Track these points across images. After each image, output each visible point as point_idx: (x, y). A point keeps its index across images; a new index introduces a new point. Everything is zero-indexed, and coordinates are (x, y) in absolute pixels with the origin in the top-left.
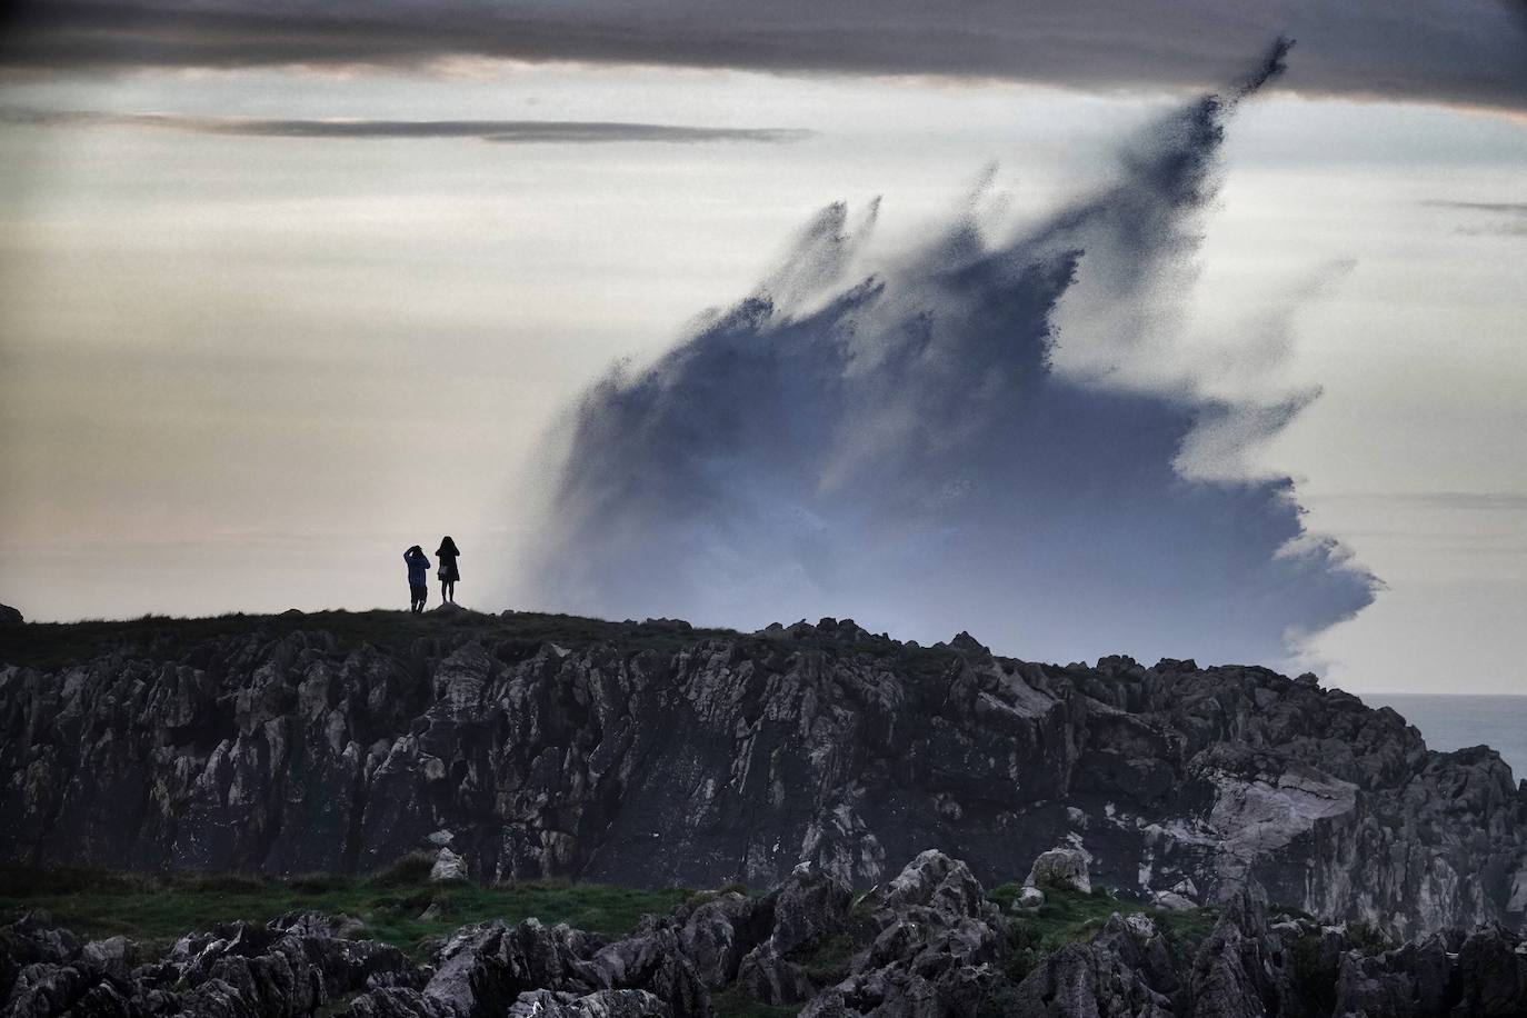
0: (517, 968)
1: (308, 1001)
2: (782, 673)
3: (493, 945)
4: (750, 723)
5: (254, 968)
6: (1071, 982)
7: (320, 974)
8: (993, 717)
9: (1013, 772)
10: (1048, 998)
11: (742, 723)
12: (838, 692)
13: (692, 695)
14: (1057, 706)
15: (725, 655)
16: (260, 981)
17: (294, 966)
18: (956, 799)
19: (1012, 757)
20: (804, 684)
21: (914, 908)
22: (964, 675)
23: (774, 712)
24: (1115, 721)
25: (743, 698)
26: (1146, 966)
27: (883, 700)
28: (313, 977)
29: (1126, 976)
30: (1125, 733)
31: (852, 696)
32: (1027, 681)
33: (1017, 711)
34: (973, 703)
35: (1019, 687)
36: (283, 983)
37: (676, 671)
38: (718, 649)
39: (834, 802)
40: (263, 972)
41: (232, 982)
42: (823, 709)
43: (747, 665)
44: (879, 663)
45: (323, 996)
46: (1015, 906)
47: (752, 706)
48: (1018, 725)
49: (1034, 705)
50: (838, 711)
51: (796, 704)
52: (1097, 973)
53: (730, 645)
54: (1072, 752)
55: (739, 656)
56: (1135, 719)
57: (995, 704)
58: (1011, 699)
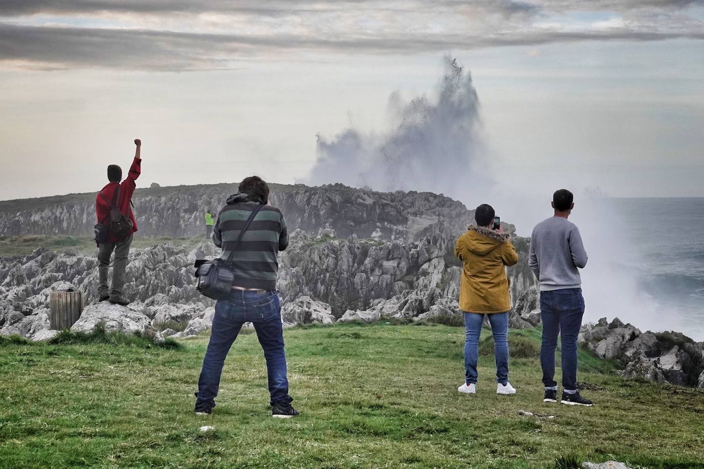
0: (205, 252)
1: (163, 258)
2: (315, 195)
3: (201, 248)
4: (308, 206)
5: (151, 252)
6: (314, 253)
7: (166, 254)
8: (360, 204)
9: (365, 216)
10: (310, 256)
11: (306, 206)
12: (327, 199)
13: (296, 200)
14: (375, 201)
15: (303, 192)
16: (153, 255)
17: (160, 252)
18: (353, 221)
19: (365, 212)
20: (319, 197)
21: (292, 240)
22: (354, 195)
23: (313, 203)
24: (387, 204)
25: (307, 200)
26: (333, 250)
27: (337, 201)
28: (164, 254)
29: (326, 251)
30: (390, 207)
31: (330, 200)
32: (368, 196)
33: (366, 202)
34: (356, 201)
35: (366, 197)
36: (157, 255)
37: (293, 195)
38: (302, 190)
39: (326, 222)
40: (154, 253)
41: (147, 255)
42: (323, 203)
43: (308, 194)
44: (336, 192)
45: (167, 257)
46: (315, 240)
47: (308, 202)
48: (366, 206)
49: (369, 201)
50: (327, 203)
51: (317, 202)
52: (319, 251)
53: (304, 190)
54: (378, 211)
55: (306, 191)
56: (392, 204)
57: (361, 201)
58: (364, 200)
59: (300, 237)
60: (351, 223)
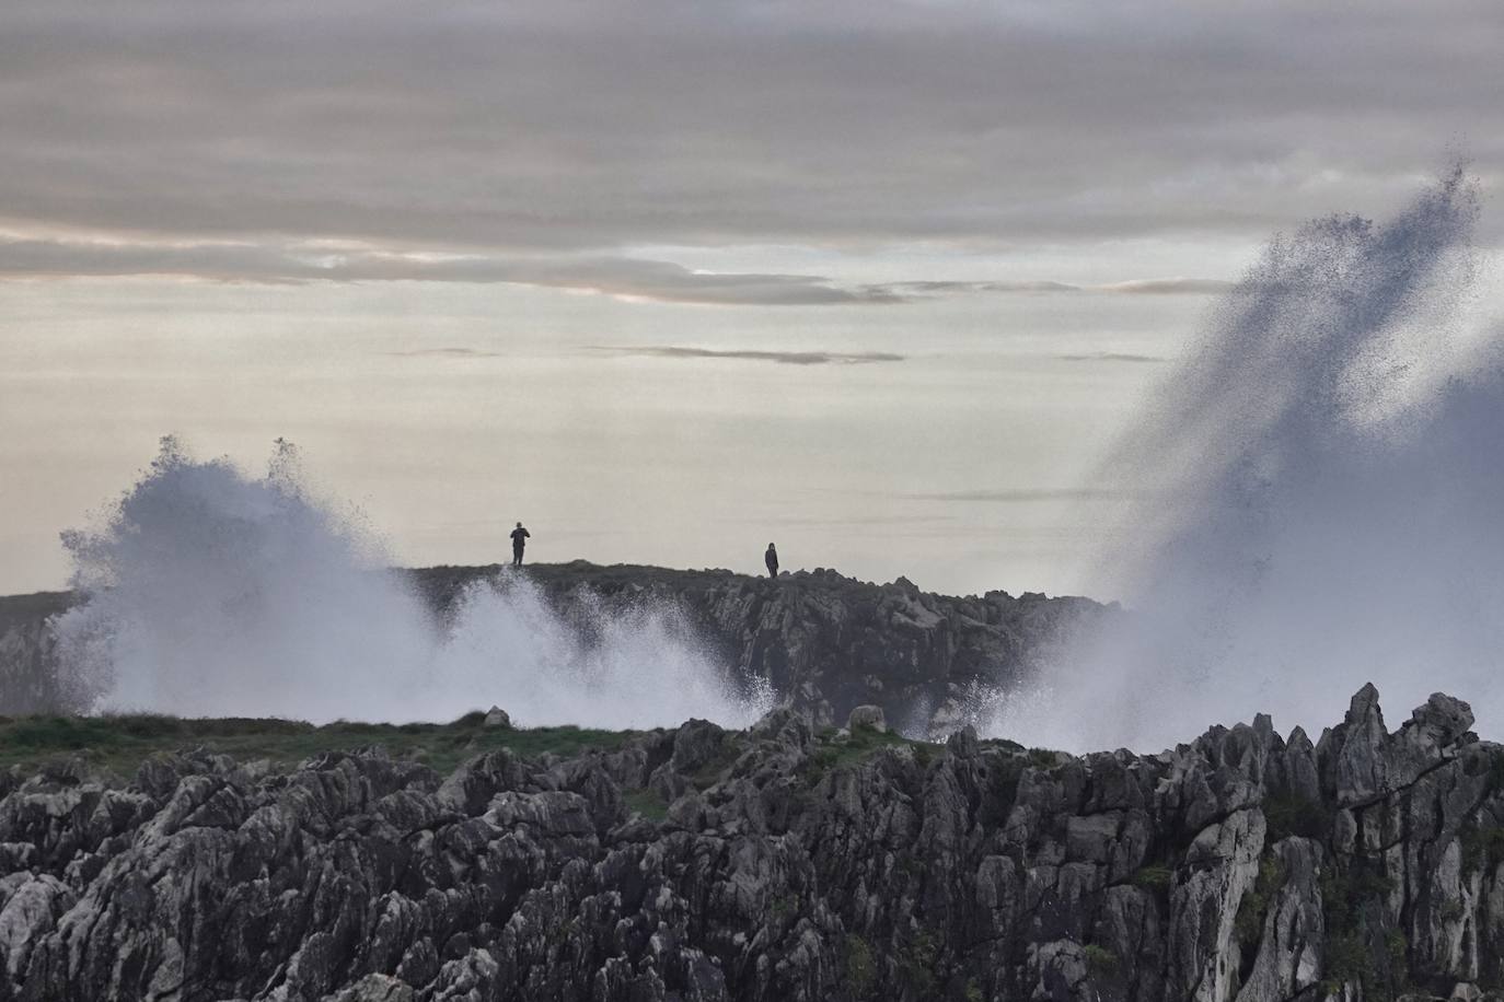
0: (495, 779)
1: (359, 799)
2: (773, 601)
3: (480, 765)
4: (752, 631)
5: (322, 779)
6: (845, 787)
7: (369, 782)
8: (902, 628)
9: (915, 662)
10: (831, 797)
11: (747, 631)
12: (806, 612)
13: (718, 614)
14: (942, 620)
15: (737, 590)
16: (326, 786)
17: (348, 777)
18: (879, 678)
19: (914, 652)
20: (785, 608)
21: (765, 742)
22: (885, 602)
23: (768, 624)
24: (978, 630)
25: (748, 617)
26: (900, 777)
27: (834, 617)
28: (363, 785)
29: (883, 783)
30: (985, 637)
31: (815, 615)
32: (924, 605)
33: (918, 624)
34: (890, 618)
35: (918, 609)
36: (340, 788)
37: (708, 599)
38: (734, 586)
39: (804, 680)
40: (329, 780)
41: (308, 787)
42: (796, 623)
43: (751, 596)
44: (832, 593)
45: (370, 796)
46: (832, 741)
47: (753, 620)
48: (917, 633)
49: (928, 620)
50: (806, 624)
51: (780, 618)
52: (862, 782)
53: (741, 585)
54: (952, 649)
55: (746, 590)
56: (990, 628)
57: (903, 619)
58: (913, 617)
59: (788, 732)
60: (874, 684)
